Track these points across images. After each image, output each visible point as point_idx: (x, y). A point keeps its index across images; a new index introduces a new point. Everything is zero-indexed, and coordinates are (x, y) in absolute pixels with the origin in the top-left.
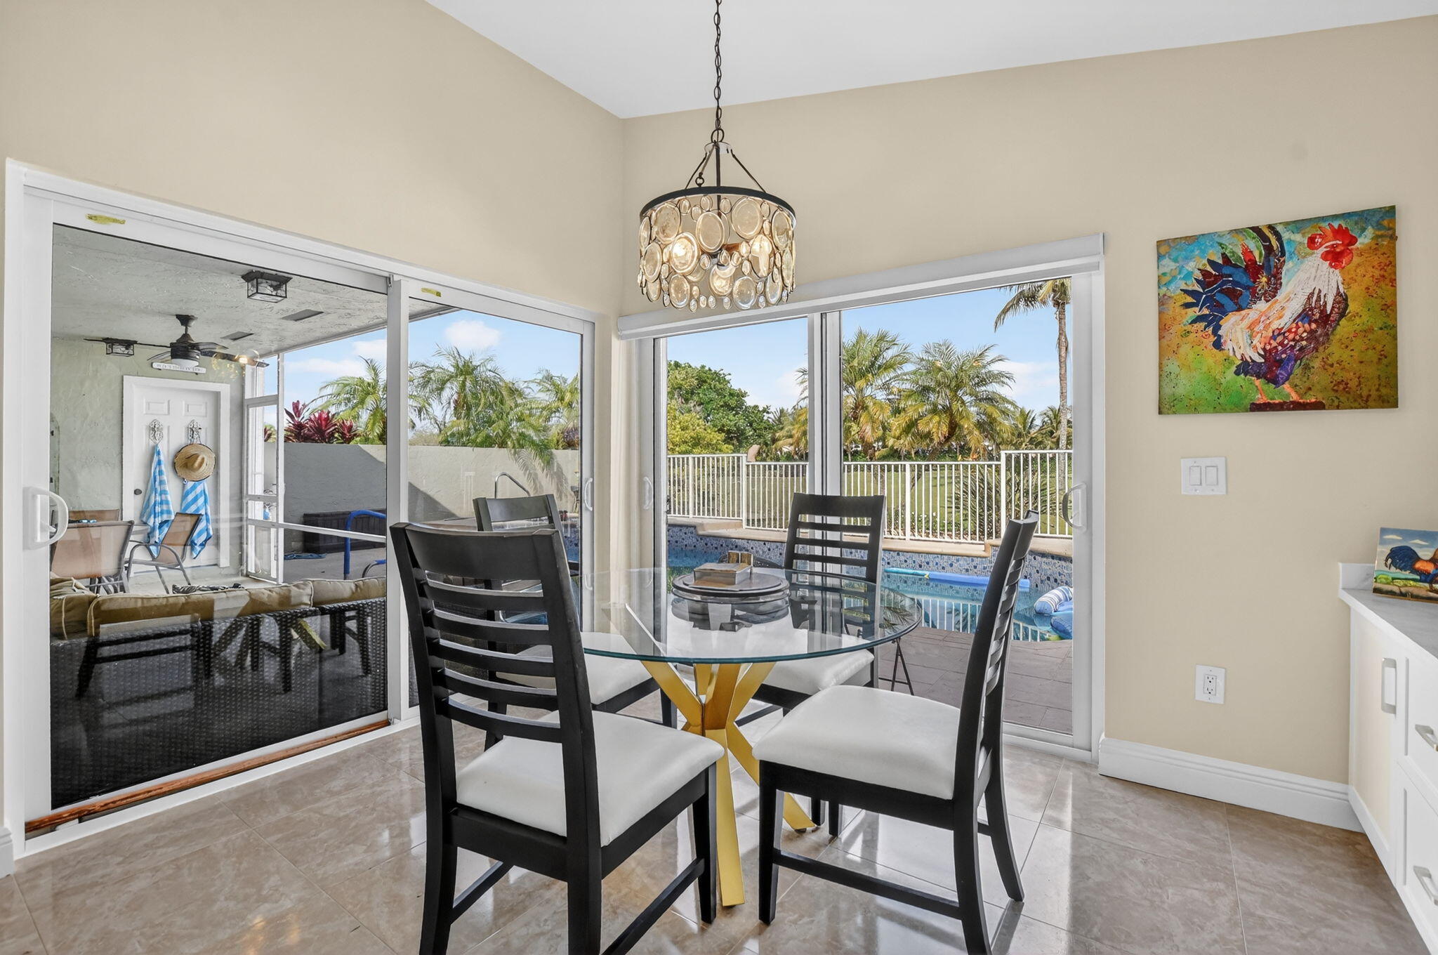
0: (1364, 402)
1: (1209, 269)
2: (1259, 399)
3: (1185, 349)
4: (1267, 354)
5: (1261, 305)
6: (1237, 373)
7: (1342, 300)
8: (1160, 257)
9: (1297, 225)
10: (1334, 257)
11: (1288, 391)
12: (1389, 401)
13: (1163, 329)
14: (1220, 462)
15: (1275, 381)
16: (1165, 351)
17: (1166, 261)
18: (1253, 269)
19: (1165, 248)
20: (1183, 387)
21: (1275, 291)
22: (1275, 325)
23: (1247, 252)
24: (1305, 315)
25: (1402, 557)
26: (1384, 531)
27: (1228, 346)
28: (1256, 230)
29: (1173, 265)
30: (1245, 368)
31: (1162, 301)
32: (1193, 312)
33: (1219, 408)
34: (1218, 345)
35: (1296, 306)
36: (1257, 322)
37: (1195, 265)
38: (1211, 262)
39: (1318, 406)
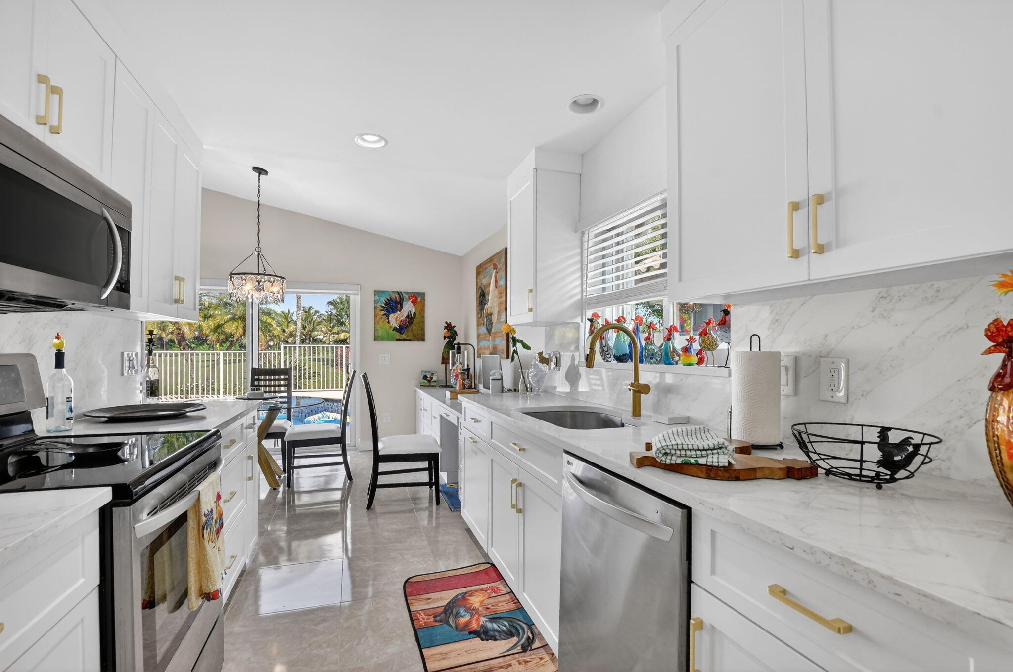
0: (419, 340)
1: (387, 301)
2: (398, 338)
3: (381, 323)
4: (400, 326)
5: (398, 312)
6: (393, 330)
7: (415, 313)
8: (375, 295)
9: (407, 293)
10: (414, 303)
11: (404, 336)
12: (423, 340)
13: (376, 316)
14: (389, 355)
15: (401, 333)
16: (376, 323)
17: (377, 296)
18: (396, 302)
19: (377, 293)
20: (380, 333)
21: (402, 308)
22: (401, 319)
23: (396, 297)
24: (407, 317)
25: (425, 377)
26: (422, 371)
27: (391, 323)
28: (397, 292)
29: (378, 298)
30: (395, 329)
31: (375, 308)
32: (383, 312)
33: (388, 340)
34: (389, 322)
35: (405, 314)
36: (397, 317)
37: (384, 299)
38: (388, 299)
39: (410, 340)
